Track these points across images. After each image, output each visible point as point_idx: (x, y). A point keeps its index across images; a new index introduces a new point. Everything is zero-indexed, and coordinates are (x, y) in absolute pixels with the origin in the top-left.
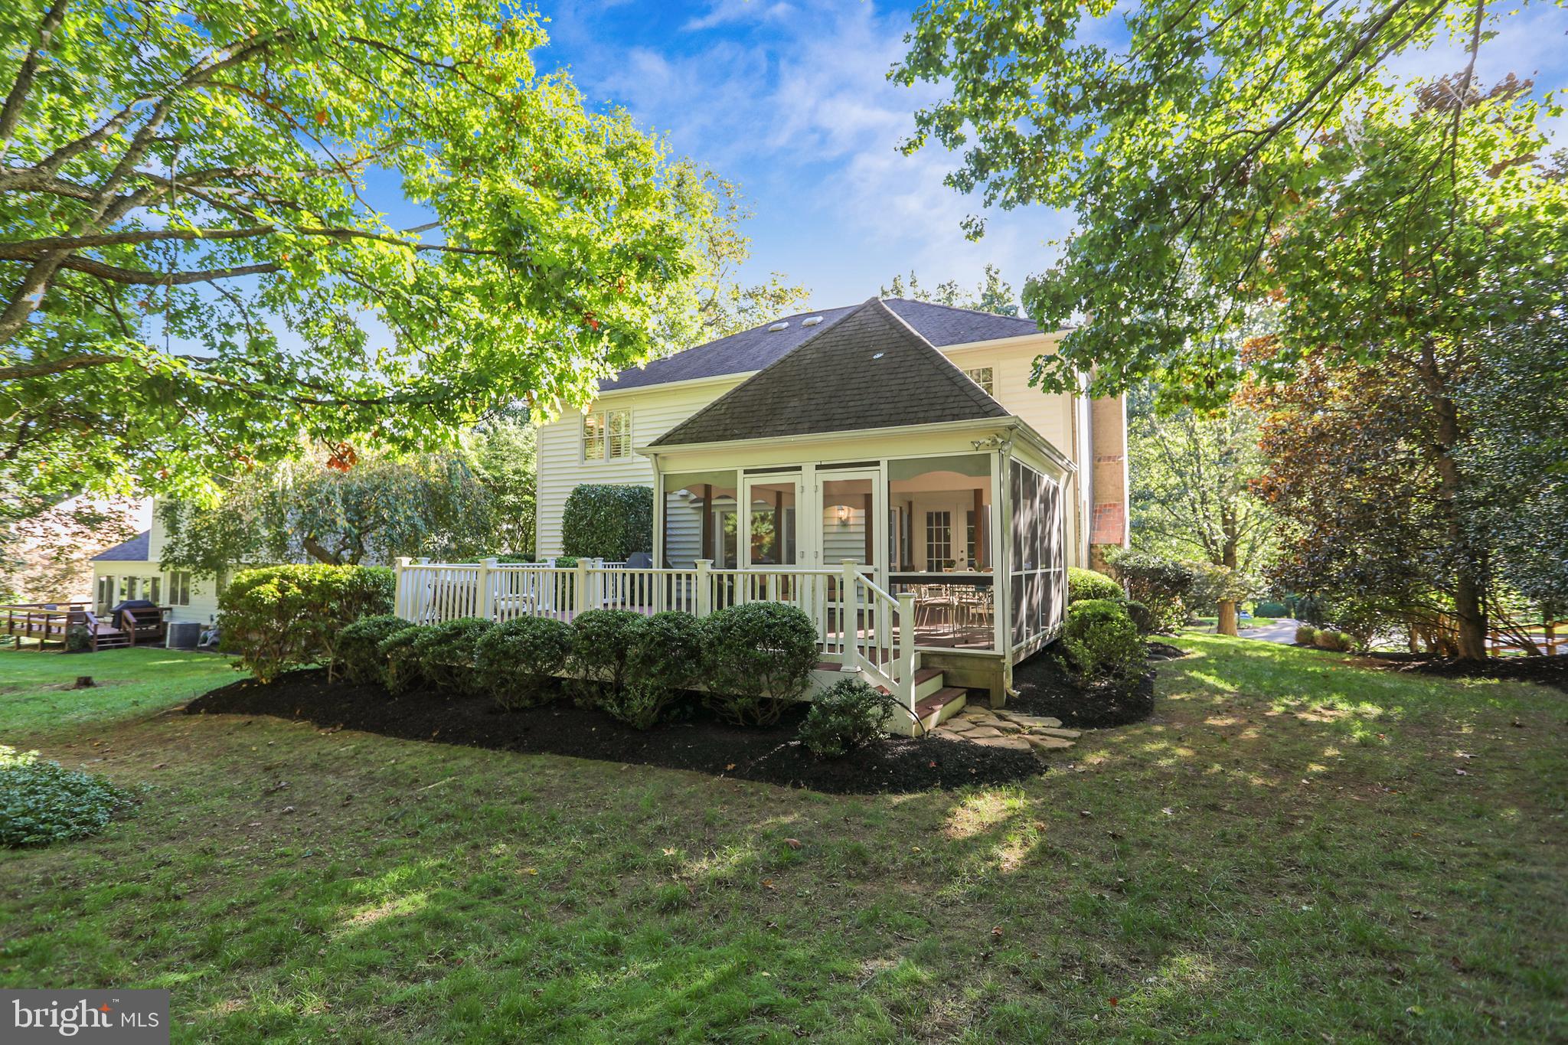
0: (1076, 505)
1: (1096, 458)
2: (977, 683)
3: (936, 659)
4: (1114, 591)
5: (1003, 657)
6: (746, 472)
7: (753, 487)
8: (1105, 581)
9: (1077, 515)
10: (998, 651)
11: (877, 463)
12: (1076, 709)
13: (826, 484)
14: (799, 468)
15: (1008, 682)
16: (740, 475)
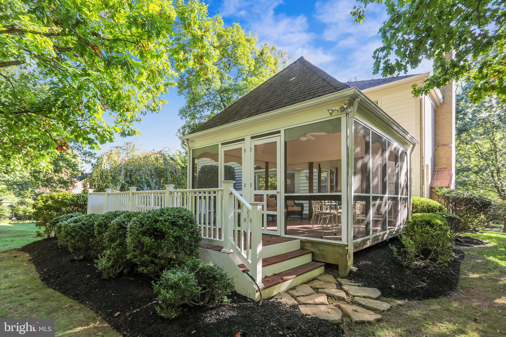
0: (422, 166)
1: (436, 145)
2: (331, 261)
3: (308, 244)
4: (440, 209)
5: (347, 246)
6: (222, 144)
7: (225, 151)
8: (435, 203)
9: (422, 171)
10: (344, 242)
11: (279, 132)
12: (395, 283)
13: (256, 146)
14: (243, 140)
15: (350, 262)
16: (220, 146)
